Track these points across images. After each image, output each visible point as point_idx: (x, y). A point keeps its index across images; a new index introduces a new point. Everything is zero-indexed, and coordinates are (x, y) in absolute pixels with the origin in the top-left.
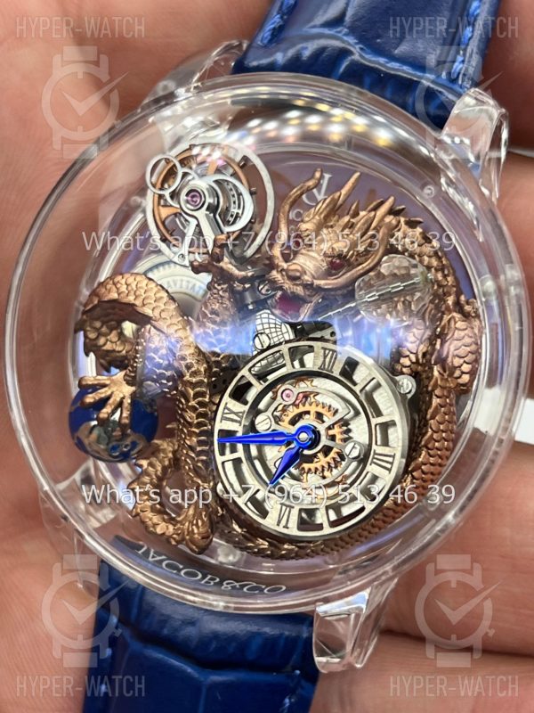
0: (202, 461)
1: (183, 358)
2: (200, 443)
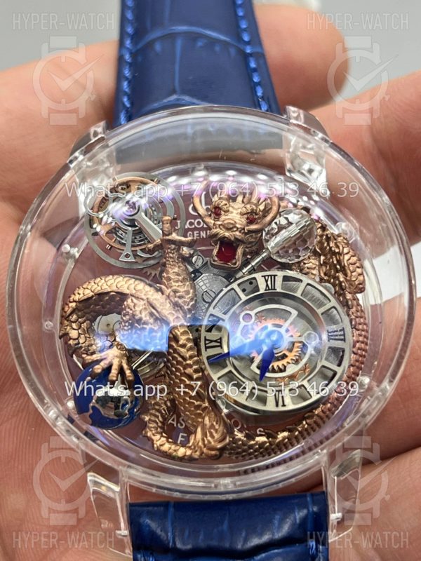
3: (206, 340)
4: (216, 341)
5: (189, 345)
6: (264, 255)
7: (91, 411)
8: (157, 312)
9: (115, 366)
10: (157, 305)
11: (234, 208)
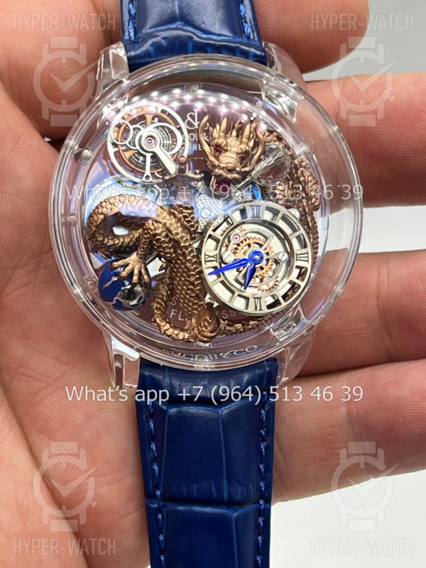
0: (198, 290)
1: (177, 234)
2: (197, 279)
3: (205, 255)
4: (213, 257)
5: (194, 260)
6: (247, 180)
7: (115, 302)
8: (172, 234)
9: (136, 272)
10: (172, 229)
11: (231, 146)
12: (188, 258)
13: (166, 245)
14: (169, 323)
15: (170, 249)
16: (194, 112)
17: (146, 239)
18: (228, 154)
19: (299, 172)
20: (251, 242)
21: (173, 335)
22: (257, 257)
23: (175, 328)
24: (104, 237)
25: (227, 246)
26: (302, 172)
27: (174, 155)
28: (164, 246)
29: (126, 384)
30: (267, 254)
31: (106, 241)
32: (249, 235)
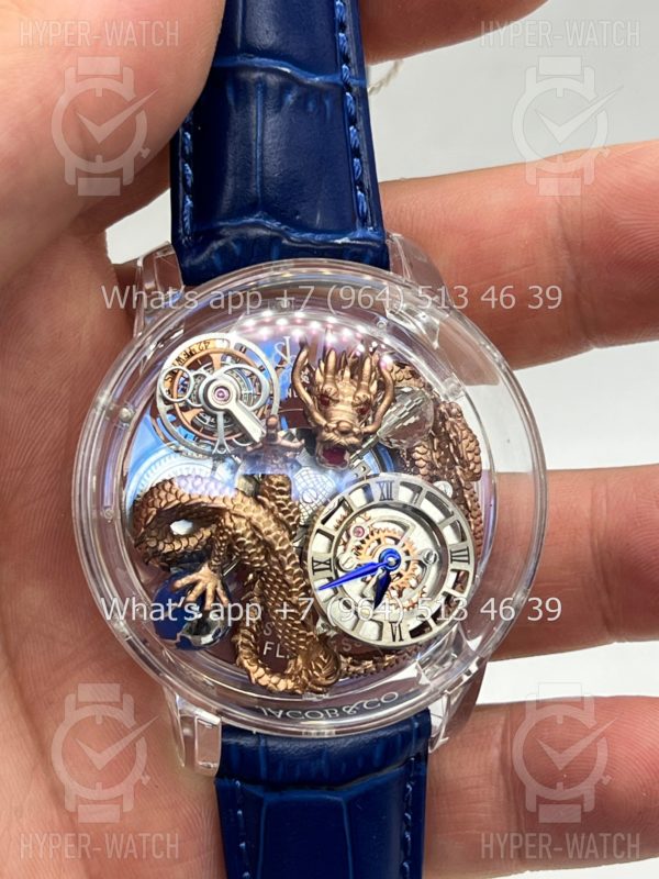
3: (313, 561)
4: (325, 563)
5: (296, 571)
6: (370, 442)
7: (178, 640)
8: (261, 534)
9: (210, 592)
10: (261, 525)
11: (343, 395)
12: (288, 568)
13: (253, 550)
14: (263, 666)
15: (258, 555)
16: (284, 341)
17: (221, 542)
18: (339, 406)
19: (448, 426)
20: (381, 536)
21: (270, 685)
22: (392, 560)
23: (272, 672)
24: (158, 541)
25: (345, 544)
26: (452, 424)
27: (258, 409)
28: (250, 552)
29: (201, 763)
30: (407, 553)
31: (161, 546)
32: (377, 526)
